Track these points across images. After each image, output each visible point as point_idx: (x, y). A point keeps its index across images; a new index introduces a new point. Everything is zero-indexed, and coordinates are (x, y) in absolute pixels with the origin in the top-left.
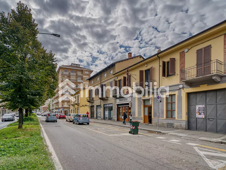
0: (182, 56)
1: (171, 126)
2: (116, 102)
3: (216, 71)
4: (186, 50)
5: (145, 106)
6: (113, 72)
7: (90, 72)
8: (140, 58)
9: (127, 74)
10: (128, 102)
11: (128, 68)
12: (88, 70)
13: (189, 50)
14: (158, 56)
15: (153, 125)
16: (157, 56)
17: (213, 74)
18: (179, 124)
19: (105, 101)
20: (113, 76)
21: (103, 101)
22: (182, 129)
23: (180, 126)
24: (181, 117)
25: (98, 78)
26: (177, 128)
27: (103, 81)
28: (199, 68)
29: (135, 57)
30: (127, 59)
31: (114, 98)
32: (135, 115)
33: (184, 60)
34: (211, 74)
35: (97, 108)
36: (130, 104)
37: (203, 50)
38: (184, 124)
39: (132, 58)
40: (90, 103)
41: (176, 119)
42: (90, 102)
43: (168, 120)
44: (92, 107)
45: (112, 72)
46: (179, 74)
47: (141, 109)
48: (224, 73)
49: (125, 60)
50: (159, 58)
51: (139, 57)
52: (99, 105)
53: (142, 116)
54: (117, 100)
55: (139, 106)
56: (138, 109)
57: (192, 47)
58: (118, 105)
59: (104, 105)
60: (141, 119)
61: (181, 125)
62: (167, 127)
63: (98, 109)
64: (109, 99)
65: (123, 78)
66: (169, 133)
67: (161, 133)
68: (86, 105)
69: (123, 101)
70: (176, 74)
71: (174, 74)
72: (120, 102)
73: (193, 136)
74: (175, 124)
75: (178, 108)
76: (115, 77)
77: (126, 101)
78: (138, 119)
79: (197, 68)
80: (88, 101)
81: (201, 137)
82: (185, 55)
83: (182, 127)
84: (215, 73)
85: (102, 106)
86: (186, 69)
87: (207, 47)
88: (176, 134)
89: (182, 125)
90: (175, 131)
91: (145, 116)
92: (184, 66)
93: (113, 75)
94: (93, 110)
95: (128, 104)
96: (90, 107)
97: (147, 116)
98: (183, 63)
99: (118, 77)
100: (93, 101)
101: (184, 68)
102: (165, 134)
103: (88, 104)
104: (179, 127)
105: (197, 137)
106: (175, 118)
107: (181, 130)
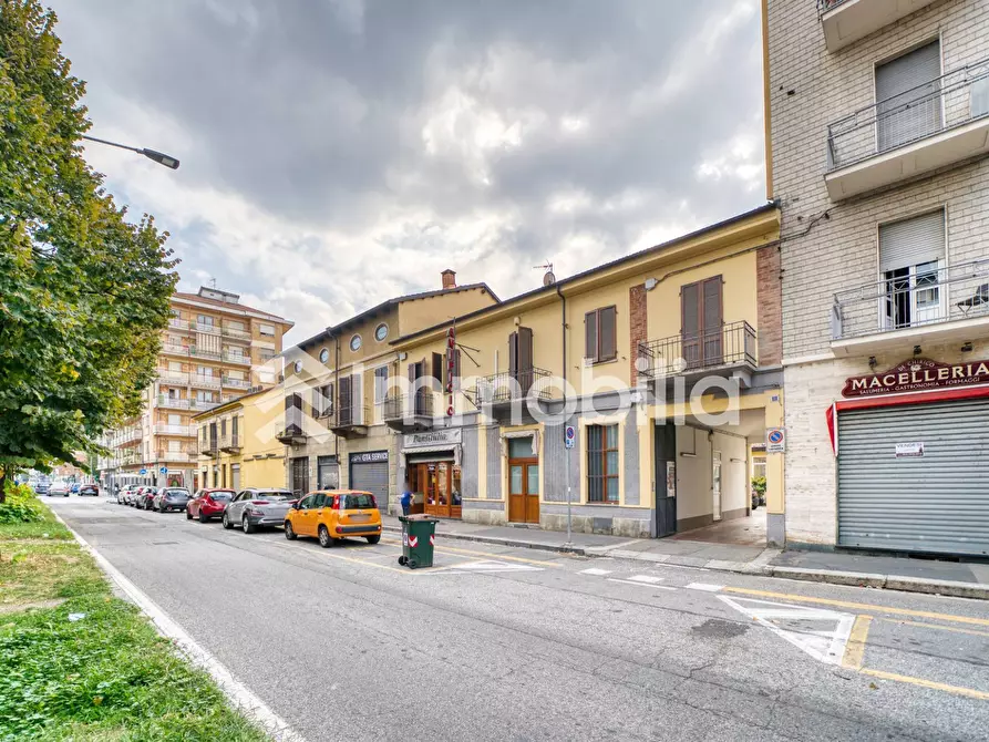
0: (639, 299)
1: (604, 528)
2: (400, 444)
3: (742, 356)
4: (649, 284)
5: (512, 462)
6: (390, 334)
7: (280, 327)
8: (483, 292)
9: (451, 345)
10: (450, 448)
11: (451, 323)
12: (272, 319)
13: (659, 282)
14: (559, 293)
15: (544, 525)
16: (555, 292)
17: (735, 365)
18: (630, 521)
19: (354, 442)
20: (392, 348)
21: (347, 439)
22: (642, 535)
23: (633, 528)
24: (637, 498)
25: (324, 351)
26: (624, 535)
27: (344, 366)
28: (690, 343)
29: (465, 289)
30: (441, 294)
31: (392, 431)
32: (476, 493)
33: (645, 314)
34: (723, 363)
35: (319, 467)
36: (456, 452)
37: (701, 287)
38: (646, 521)
39: (458, 291)
40: (290, 448)
41: (622, 503)
42: (291, 445)
43: (593, 509)
44: (298, 463)
45: (383, 333)
46: (628, 357)
47: (499, 472)
48: (761, 364)
49: (432, 295)
50: (562, 297)
51: (478, 291)
52: (332, 457)
53: (504, 496)
54: (406, 437)
55: (492, 459)
56: (488, 472)
57: (666, 276)
58: (409, 456)
59: (351, 455)
60: (498, 505)
61: (636, 525)
62: (593, 533)
63: (323, 469)
64: (372, 432)
65: (430, 359)
66: (612, 554)
67: (581, 552)
68: (270, 456)
69: (430, 443)
70: (619, 356)
71: (613, 357)
72: (418, 444)
73: (685, 560)
74: (617, 522)
75: (626, 467)
76: (396, 351)
77: (443, 442)
78: (489, 508)
79: (683, 342)
80: (282, 440)
81: (711, 559)
82: (645, 296)
83: (641, 530)
84: (742, 362)
85: (344, 457)
86: (650, 345)
87: (711, 279)
88: (634, 554)
89: (641, 523)
90: (625, 544)
91: (511, 497)
92: (644, 335)
93: (390, 344)
94: (306, 472)
95: (450, 453)
96: (288, 464)
97: (518, 496)
98: (639, 323)
99: (409, 355)
100: (301, 440)
101: (645, 337)
102: (598, 556)
103: (282, 449)
104: (630, 532)
105: (700, 562)
106: (617, 502)
107: (638, 541)
